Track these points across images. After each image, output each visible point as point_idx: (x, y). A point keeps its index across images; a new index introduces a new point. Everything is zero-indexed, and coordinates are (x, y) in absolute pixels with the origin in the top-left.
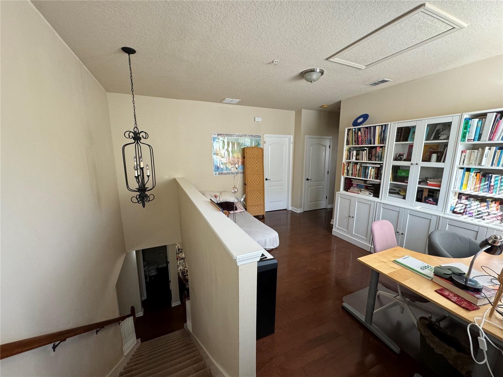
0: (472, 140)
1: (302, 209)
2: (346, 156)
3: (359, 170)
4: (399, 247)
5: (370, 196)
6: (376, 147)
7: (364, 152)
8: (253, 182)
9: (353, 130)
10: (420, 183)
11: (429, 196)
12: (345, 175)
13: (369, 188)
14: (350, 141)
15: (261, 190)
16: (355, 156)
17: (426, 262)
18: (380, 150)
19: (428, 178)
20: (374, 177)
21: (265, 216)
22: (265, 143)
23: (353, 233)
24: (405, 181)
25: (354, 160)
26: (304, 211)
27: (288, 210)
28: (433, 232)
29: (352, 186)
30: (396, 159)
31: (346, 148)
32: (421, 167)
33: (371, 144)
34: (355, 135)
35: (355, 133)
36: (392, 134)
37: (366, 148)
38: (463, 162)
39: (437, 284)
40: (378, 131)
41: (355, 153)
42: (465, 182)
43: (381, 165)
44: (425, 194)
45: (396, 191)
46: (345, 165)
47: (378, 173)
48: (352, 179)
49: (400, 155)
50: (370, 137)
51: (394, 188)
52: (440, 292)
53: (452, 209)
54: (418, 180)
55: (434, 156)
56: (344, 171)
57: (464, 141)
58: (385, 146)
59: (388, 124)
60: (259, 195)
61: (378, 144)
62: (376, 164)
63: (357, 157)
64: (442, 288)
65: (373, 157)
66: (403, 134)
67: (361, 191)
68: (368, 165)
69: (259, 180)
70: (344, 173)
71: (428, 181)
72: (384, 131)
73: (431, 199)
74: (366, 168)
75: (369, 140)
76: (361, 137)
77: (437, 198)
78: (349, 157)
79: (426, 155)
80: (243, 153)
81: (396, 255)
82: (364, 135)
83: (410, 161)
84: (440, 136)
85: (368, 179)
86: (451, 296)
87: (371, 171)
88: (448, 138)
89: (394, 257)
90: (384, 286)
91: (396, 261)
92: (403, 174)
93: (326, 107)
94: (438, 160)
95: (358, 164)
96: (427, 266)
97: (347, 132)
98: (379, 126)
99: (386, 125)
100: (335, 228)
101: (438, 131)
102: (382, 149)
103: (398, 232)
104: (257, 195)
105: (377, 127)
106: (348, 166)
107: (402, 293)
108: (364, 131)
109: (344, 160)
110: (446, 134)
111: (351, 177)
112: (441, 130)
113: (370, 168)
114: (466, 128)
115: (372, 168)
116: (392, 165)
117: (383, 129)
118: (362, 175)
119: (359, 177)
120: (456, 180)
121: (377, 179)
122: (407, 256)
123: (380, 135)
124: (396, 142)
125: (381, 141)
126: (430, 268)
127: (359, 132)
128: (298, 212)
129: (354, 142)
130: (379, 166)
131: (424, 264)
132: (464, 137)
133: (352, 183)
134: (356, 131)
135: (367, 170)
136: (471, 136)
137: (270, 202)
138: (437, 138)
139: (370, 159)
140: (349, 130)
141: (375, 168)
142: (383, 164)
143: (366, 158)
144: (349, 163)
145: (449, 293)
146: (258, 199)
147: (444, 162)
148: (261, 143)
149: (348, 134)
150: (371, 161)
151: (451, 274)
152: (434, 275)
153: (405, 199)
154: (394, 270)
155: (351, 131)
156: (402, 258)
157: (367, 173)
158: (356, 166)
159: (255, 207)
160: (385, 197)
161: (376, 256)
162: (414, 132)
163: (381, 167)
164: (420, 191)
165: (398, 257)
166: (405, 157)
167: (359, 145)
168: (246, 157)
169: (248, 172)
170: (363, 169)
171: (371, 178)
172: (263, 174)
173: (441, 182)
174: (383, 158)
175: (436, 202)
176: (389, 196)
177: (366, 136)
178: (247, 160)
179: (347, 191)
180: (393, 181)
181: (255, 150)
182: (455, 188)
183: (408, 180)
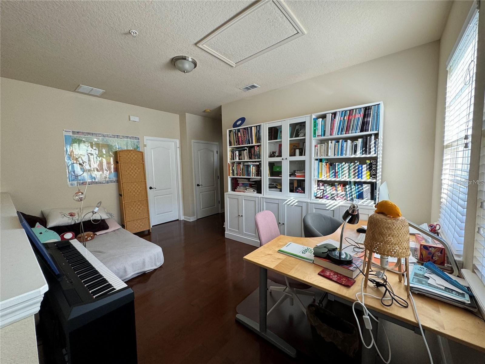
0: (320, 135)
1: (195, 217)
2: (230, 157)
3: (243, 169)
4: (282, 235)
5: (254, 193)
6: (253, 147)
7: (245, 152)
8: (132, 191)
9: (233, 131)
10: (290, 175)
11: (298, 186)
12: (231, 175)
13: (253, 186)
14: (232, 142)
15: (143, 200)
16: (237, 156)
17: (305, 245)
18: (257, 148)
19: (296, 171)
20: (255, 174)
21: (151, 231)
22: (146, 146)
23: (244, 232)
24: (280, 175)
25: (237, 160)
26: (198, 219)
27: (180, 220)
28: (305, 216)
29: (239, 186)
30: (271, 156)
31: (229, 149)
32: (290, 161)
33: (249, 144)
34: (236, 136)
35: (235, 134)
36: (265, 134)
37: (246, 148)
38: (317, 155)
39: (318, 266)
40: (254, 132)
41: (237, 153)
42: (320, 171)
43: (260, 162)
44: (295, 185)
45: (274, 186)
46: (230, 165)
47: (258, 170)
48: (237, 179)
49: (274, 153)
50: (249, 137)
51: (273, 183)
52: (322, 274)
53: (315, 195)
54: (289, 174)
55: (297, 151)
56: (230, 171)
57: (315, 137)
58: (261, 145)
59: (261, 125)
60: (141, 207)
61: (256, 143)
62: (255, 162)
63: (240, 157)
64: (323, 268)
65: (253, 156)
66: (273, 134)
67: (246, 190)
68: (249, 164)
69: (141, 189)
70: (230, 173)
71: (296, 174)
72: (259, 131)
73: (300, 189)
74: (248, 166)
75: (247, 140)
76: (241, 138)
77: (304, 187)
78: (233, 158)
79: (292, 152)
80: (116, 156)
81: (280, 244)
82: (243, 135)
83: (281, 156)
84: (299, 135)
85: (251, 177)
86: (332, 276)
87: (252, 169)
88: (305, 135)
89: (279, 246)
90: (273, 281)
91: (281, 251)
92: (278, 169)
93: (209, 112)
94: (301, 154)
95: (241, 163)
96: (307, 249)
97: (229, 133)
98: (254, 126)
99: (259, 126)
100: (227, 230)
101: (297, 130)
102: (259, 148)
103: (280, 223)
104: (139, 207)
105: (252, 127)
106: (233, 166)
107: (290, 284)
108: (243, 132)
109: (229, 161)
110: (303, 132)
111: (236, 177)
112: (299, 129)
113: (252, 166)
114: (315, 126)
115: (253, 166)
116: (269, 162)
117: (258, 129)
118: (245, 174)
119: (243, 176)
120: (314, 170)
121: (258, 176)
122: (290, 243)
123: (256, 135)
124: (269, 140)
125: (257, 141)
126: (309, 250)
127: (239, 133)
128: (191, 221)
129: (235, 142)
130: (258, 164)
131: (304, 247)
132: (315, 133)
133: (238, 182)
134: (236, 132)
135: (249, 169)
136: (319, 133)
137: (157, 215)
138: (297, 136)
139: (250, 158)
140: (230, 131)
141: (255, 166)
142: (261, 161)
143: (247, 157)
144: (233, 163)
145: (329, 273)
146: (140, 211)
147: (304, 155)
148: (141, 145)
149: (230, 136)
150: (252, 159)
151: (327, 252)
152: (314, 256)
153: (281, 192)
154: (280, 261)
155: (232, 132)
156: (286, 246)
157: (249, 171)
158: (239, 166)
159: (137, 222)
160: (267, 193)
161: (262, 250)
162: (281, 132)
163: (260, 164)
164: (291, 183)
165: (282, 245)
166: (277, 154)
167: (240, 145)
168: (119, 162)
169: (123, 180)
170: (246, 168)
171: (253, 176)
172: (145, 182)
173: (305, 173)
174: (261, 156)
175: (303, 191)
176: (269, 190)
177: (245, 136)
178: (121, 165)
179: (235, 191)
180: (271, 176)
181: (132, 154)
182: (314, 177)
183: (281, 174)
